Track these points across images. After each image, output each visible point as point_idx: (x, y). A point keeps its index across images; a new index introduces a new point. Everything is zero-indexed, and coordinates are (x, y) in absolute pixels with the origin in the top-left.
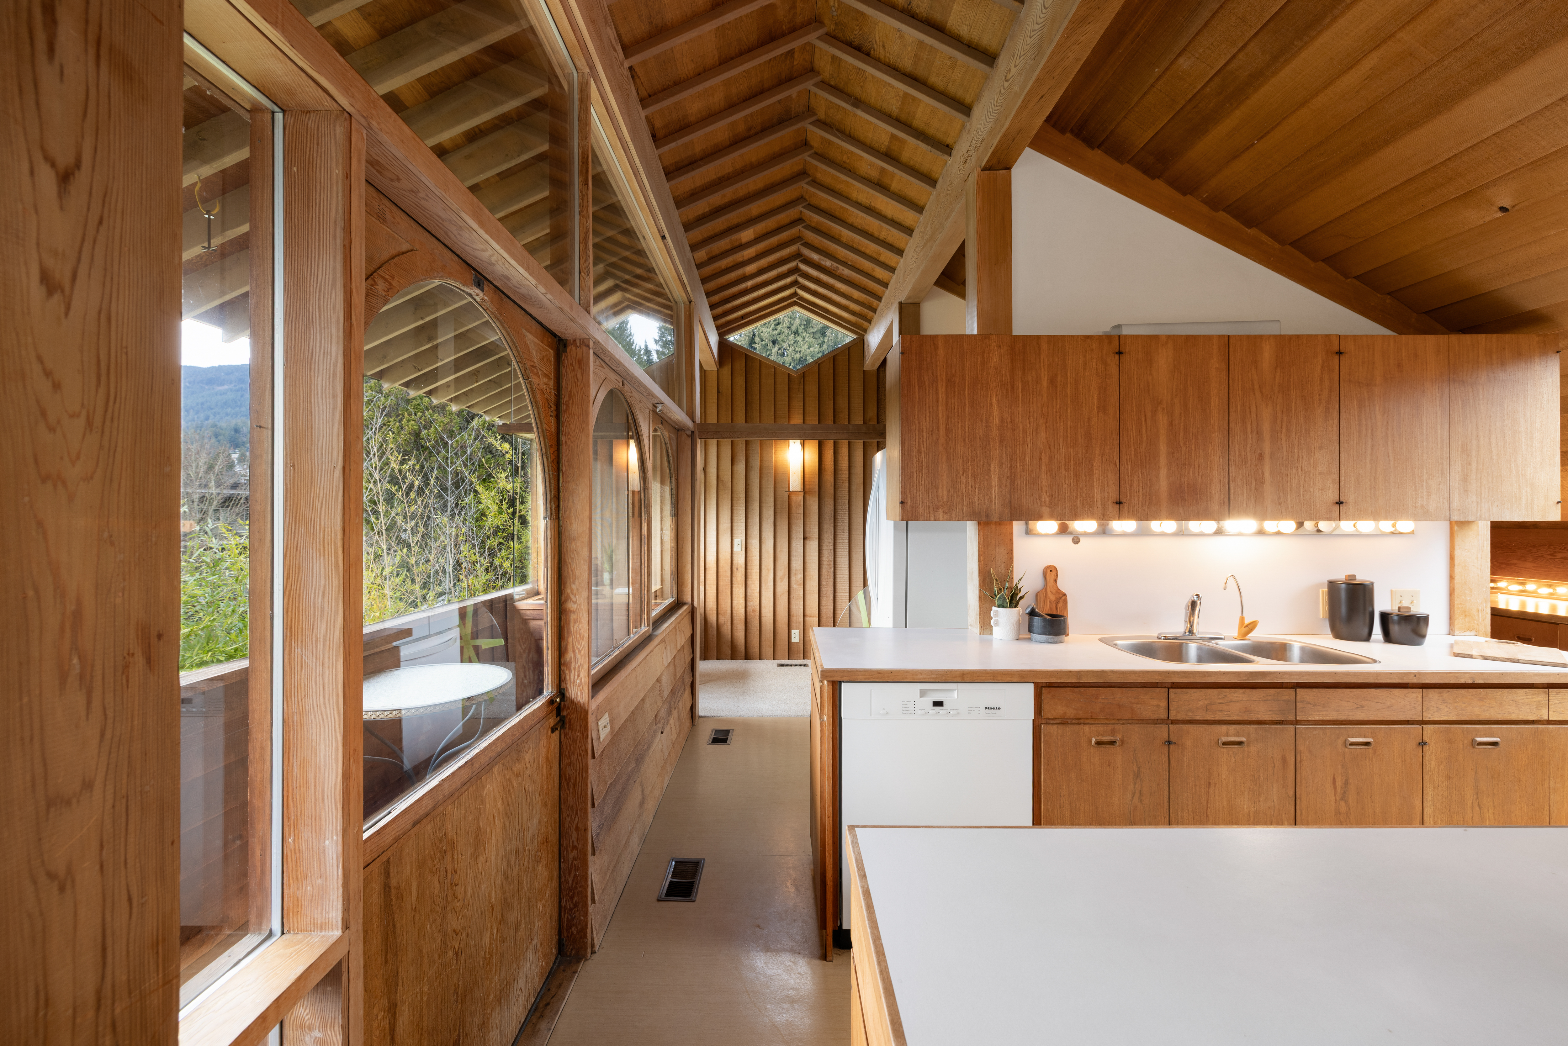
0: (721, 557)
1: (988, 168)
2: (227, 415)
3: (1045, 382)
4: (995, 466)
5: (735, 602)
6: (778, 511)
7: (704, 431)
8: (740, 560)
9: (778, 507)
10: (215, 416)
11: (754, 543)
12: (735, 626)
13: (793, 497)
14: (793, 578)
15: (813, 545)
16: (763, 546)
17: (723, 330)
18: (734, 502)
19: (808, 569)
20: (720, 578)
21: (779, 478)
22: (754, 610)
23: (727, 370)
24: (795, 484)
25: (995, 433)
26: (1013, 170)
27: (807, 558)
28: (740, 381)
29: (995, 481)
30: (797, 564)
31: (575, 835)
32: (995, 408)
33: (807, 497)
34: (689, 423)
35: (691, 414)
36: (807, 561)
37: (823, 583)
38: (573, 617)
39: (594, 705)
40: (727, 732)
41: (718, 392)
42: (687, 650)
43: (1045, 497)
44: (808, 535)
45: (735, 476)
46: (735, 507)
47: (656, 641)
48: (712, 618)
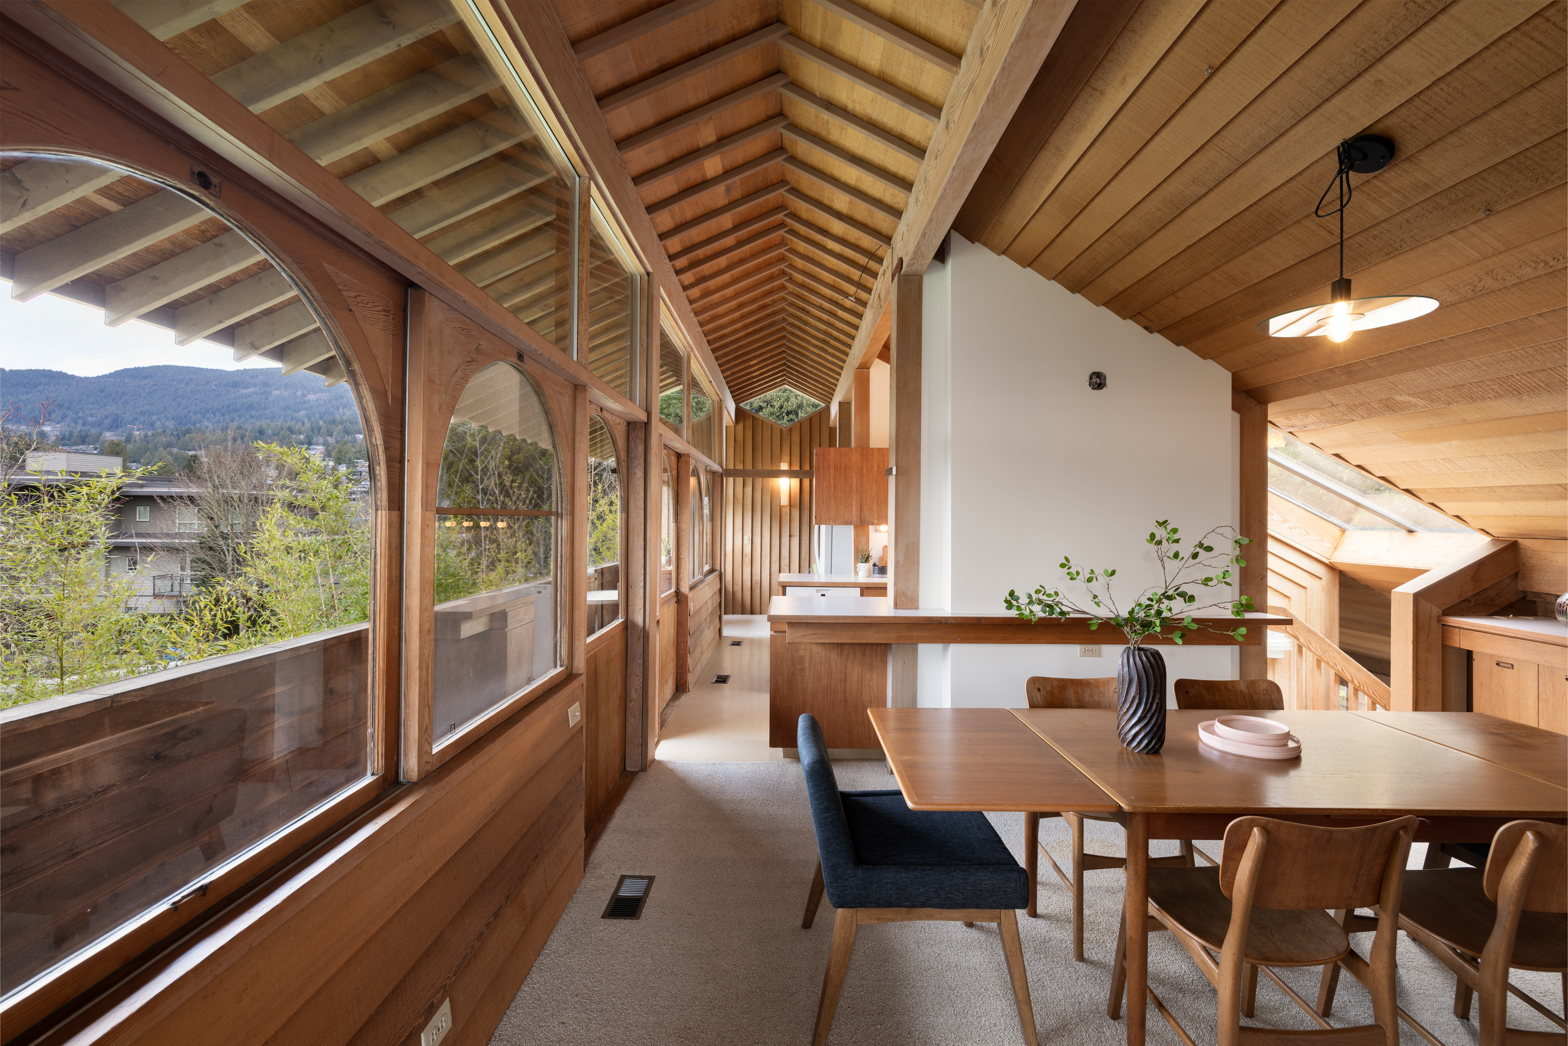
0: (735, 547)
1: (859, 367)
2: (252, 417)
3: (875, 467)
4: (854, 502)
5: (744, 577)
6: (773, 518)
7: (728, 473)
8: (748, 549)
9: (773, 515)
10: (240, 418)
11: (757, 539)
12: (744, 592)
13: (783, 509)
14: (782, 562)
15: (795, 541)
16: (763, 541)
17: (737, 402)
18: (745, 512)
19: (792, 556)
20: (735, 561)
21: (774, 496)
22: (757, 583)
23: (740, 426)
24: (784, 501)
25: (854, 488)
26: (871, 369)
27: (792, 549)
28: (749, 434)
29: (854, 509)
30: (785, 553)
31: (683, 645)
32: (854, 478)
33: (792, 508)
34: (720, 470)
35: (721, 465)
36: (792, 550)
37: (802, 565)
38: (683, 561)
39: (690, 596)
40: (740, 642)
41: (735, 440)
42: (718, 595)
43: (875, 516)
44: (792, 534)
45: (745, 495)
46: (745, 515)
47: (706, 583)
48: (730, 587)
